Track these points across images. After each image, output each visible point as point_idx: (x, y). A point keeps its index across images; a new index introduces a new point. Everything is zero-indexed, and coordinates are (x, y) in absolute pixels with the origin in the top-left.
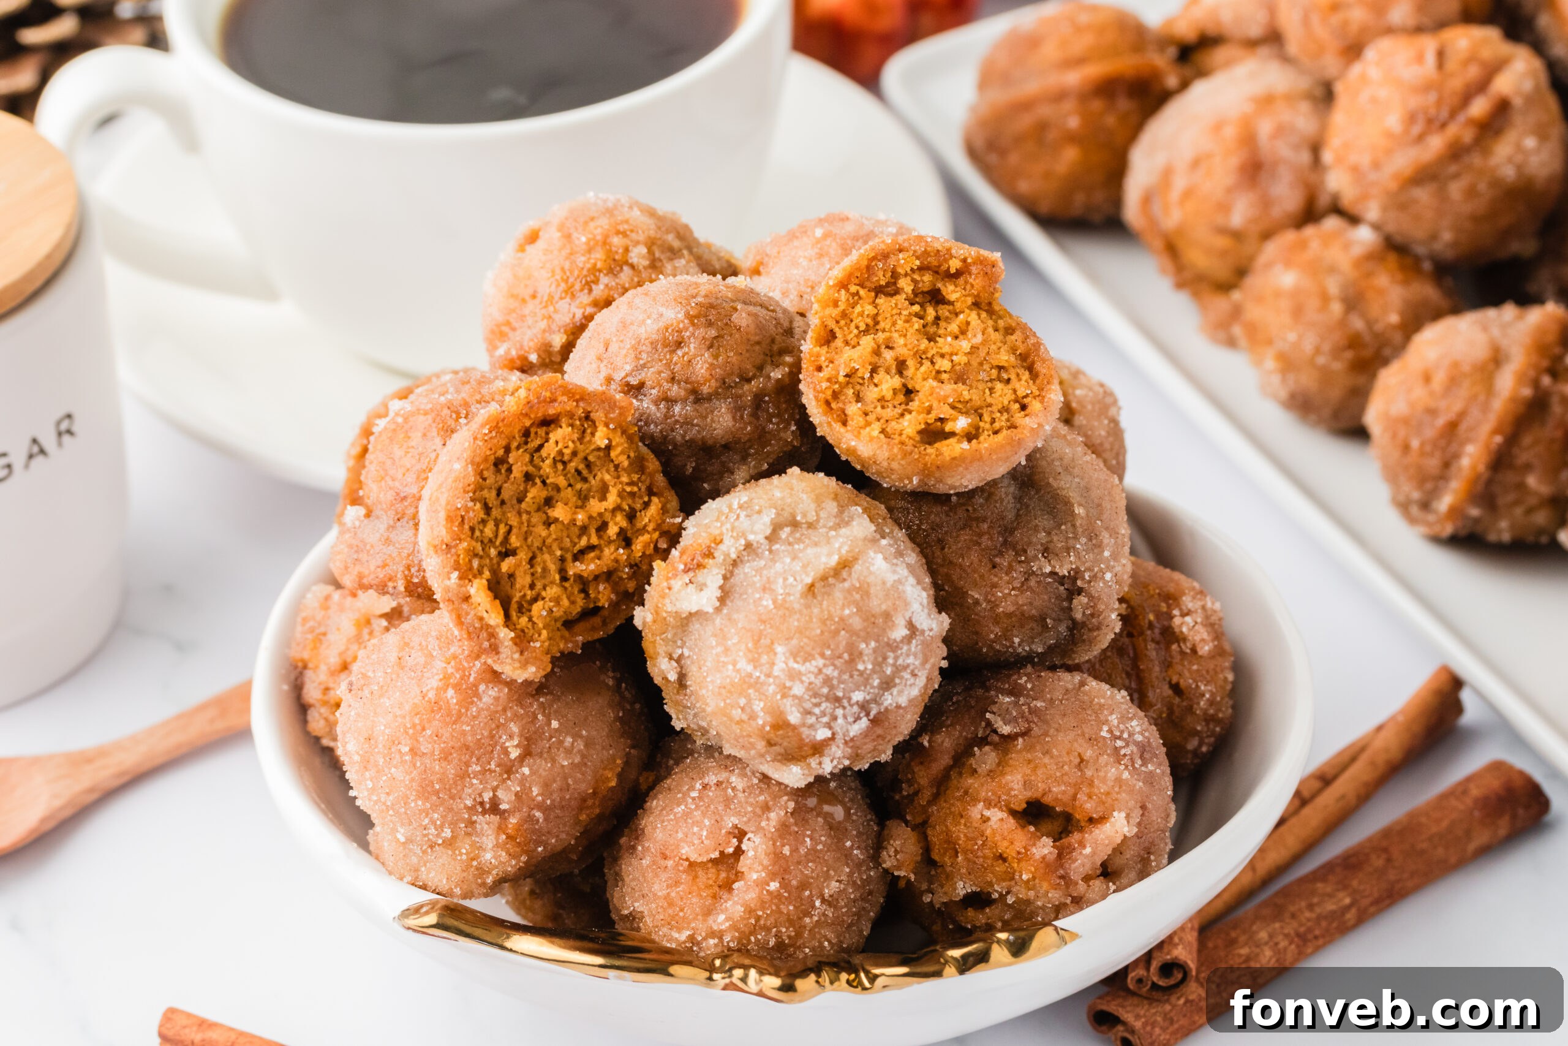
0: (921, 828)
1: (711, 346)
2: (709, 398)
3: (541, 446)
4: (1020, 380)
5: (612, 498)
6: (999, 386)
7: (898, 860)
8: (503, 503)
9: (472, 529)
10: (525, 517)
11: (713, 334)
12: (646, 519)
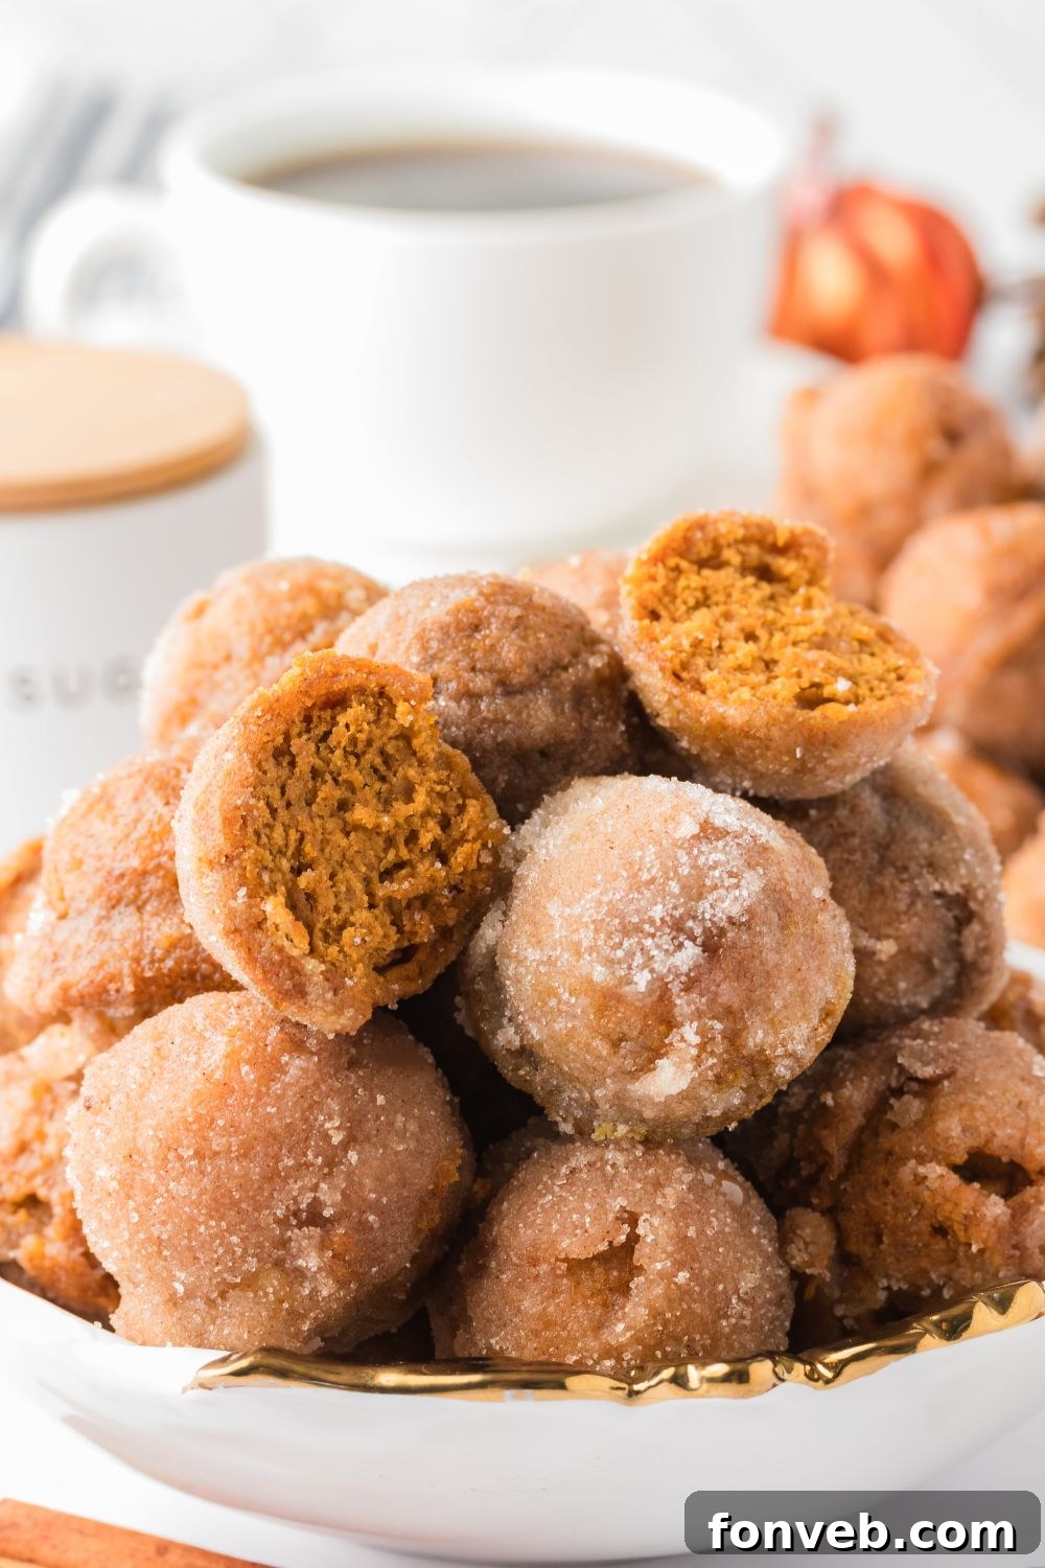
0: (832, 1212)
1: (515, 627)
2: (522, 689)
3: (328, 734)
4: (885, 652)
5: (421, 798)
6: (866, 657)
7: (810, 1254)
9: (257, 834)
10: (318, 822)
11: (515, 612)
12: (464, 826)
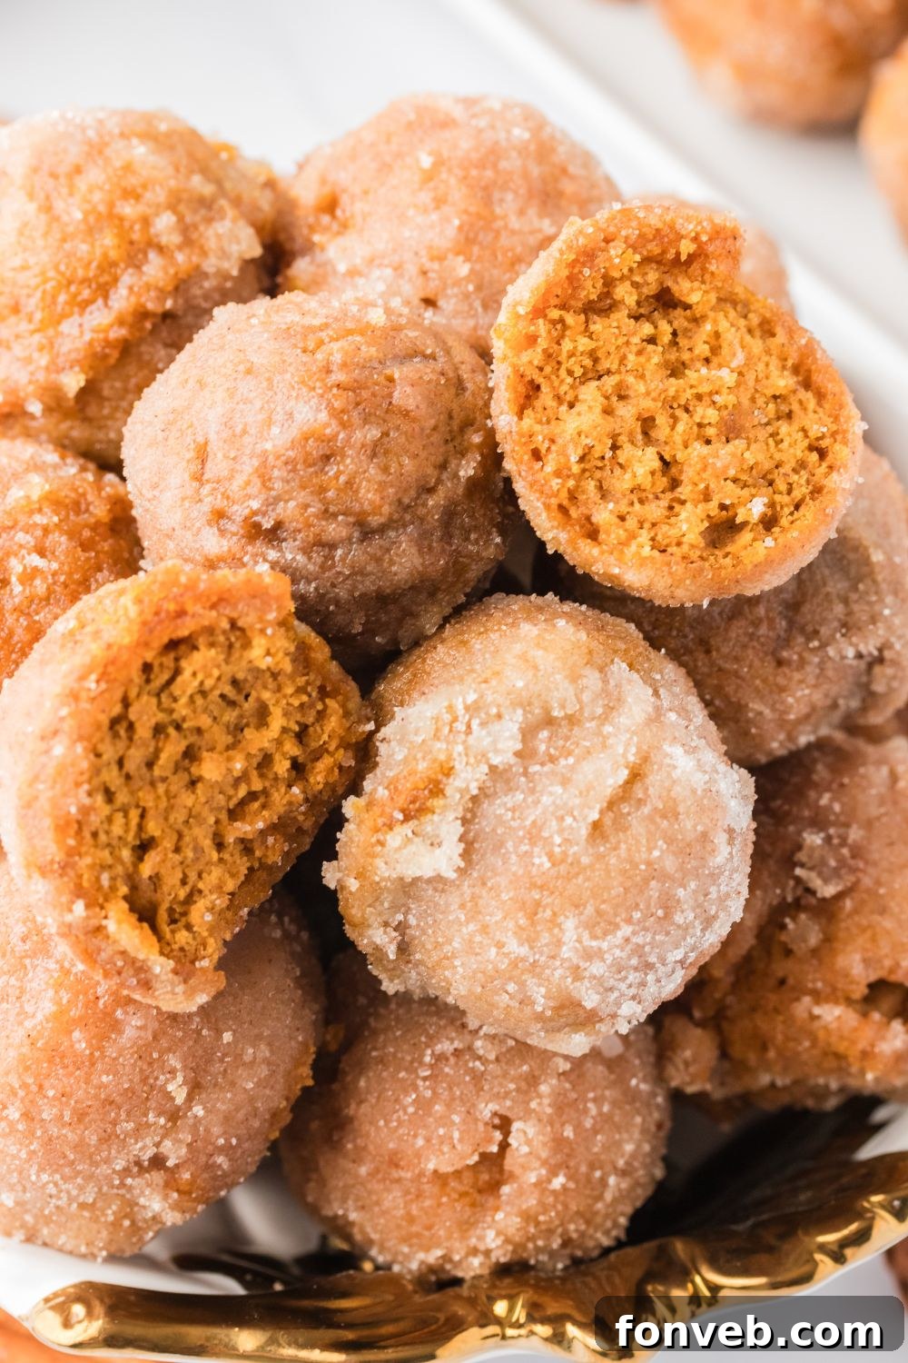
0: (716, 1025)
1: (374, 455)
2: (382, 529)
3: (171, 682)
4: (805, 409)
5: (277, 722)
6: (784, 428)
7: (689, 1073)
8: (128, 777)
9: (95, 835)
10: (161, 788)
11: (374, 433)
12: (325, 737)
